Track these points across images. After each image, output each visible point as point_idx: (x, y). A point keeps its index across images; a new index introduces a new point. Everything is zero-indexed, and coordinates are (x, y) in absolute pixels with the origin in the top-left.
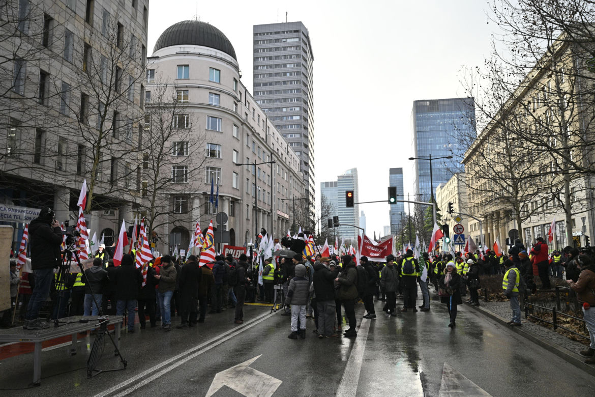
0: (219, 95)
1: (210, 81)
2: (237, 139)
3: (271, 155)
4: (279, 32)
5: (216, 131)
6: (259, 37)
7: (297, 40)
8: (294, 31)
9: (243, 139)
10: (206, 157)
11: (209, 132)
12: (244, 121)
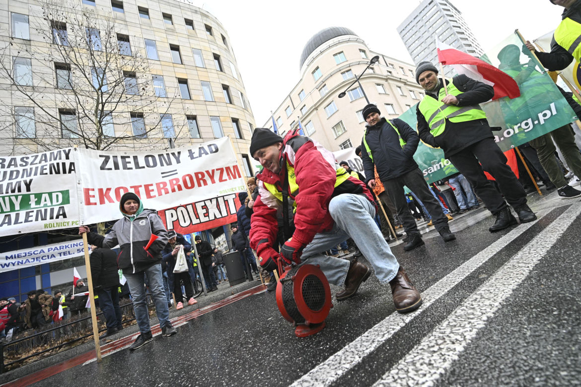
0: (350, 70)
1: (337, 65)
2: (386, 94)
4: (417, 16)
5: (361, 98)
6: (404, 32)
7: (436, 7)
8: (430, 4)
9: (395, 92)
10: (360, 123)
11: (354, 103)
12: (387, 76)
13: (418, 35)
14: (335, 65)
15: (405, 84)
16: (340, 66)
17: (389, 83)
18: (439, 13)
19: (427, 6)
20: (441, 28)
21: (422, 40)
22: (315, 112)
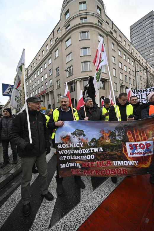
0: (86, 17)
3: (135, 61)
4: (141, 22)
5: (86, 39)
6: (133, 30)
7: (151, 20)
8: (149, 17)
9: (109, 45)
10: (81, 57)
11: (82, 41)
12: (108, 32)
13: (138, 33)
14: (78, 10)
15: (118, 44)
16: (81, 12)
17: (108, 38)
18: (151, 24)
19: (147, 18)
20: (149, 33)
21: (138, 36)
22: (60, 43)
